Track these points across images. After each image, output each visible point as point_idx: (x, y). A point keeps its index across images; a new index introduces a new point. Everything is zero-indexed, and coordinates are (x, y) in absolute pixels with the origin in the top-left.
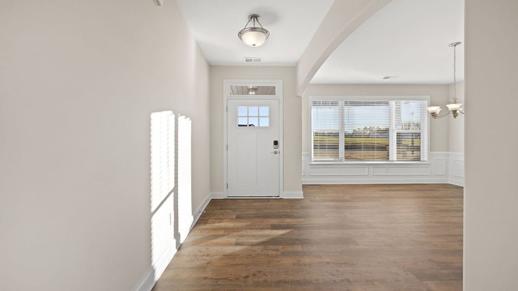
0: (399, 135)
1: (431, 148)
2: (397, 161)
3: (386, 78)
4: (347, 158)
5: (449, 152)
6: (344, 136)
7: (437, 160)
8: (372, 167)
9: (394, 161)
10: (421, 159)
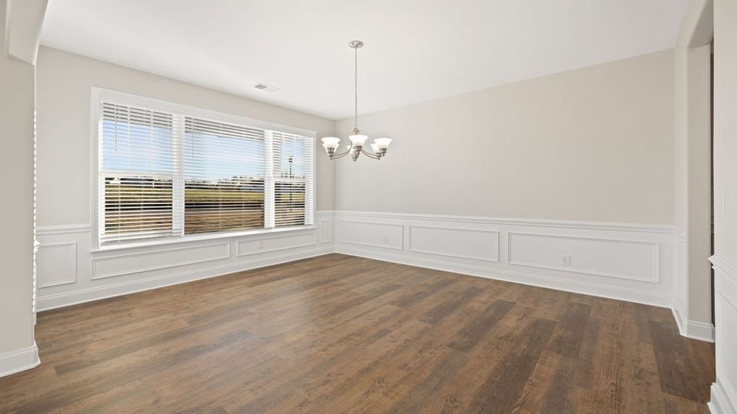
0: (277, 185)
1: (318, 207)
2: (276, 227)
3: (260, 87)
4: (189, 231)
5: (337, 211)
6: (184, 186)
7: (324, 222)
8: (237, 242)
9: (271, 228)
10: (306, 224)
